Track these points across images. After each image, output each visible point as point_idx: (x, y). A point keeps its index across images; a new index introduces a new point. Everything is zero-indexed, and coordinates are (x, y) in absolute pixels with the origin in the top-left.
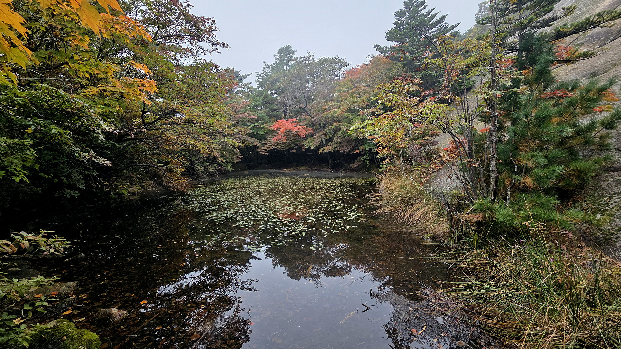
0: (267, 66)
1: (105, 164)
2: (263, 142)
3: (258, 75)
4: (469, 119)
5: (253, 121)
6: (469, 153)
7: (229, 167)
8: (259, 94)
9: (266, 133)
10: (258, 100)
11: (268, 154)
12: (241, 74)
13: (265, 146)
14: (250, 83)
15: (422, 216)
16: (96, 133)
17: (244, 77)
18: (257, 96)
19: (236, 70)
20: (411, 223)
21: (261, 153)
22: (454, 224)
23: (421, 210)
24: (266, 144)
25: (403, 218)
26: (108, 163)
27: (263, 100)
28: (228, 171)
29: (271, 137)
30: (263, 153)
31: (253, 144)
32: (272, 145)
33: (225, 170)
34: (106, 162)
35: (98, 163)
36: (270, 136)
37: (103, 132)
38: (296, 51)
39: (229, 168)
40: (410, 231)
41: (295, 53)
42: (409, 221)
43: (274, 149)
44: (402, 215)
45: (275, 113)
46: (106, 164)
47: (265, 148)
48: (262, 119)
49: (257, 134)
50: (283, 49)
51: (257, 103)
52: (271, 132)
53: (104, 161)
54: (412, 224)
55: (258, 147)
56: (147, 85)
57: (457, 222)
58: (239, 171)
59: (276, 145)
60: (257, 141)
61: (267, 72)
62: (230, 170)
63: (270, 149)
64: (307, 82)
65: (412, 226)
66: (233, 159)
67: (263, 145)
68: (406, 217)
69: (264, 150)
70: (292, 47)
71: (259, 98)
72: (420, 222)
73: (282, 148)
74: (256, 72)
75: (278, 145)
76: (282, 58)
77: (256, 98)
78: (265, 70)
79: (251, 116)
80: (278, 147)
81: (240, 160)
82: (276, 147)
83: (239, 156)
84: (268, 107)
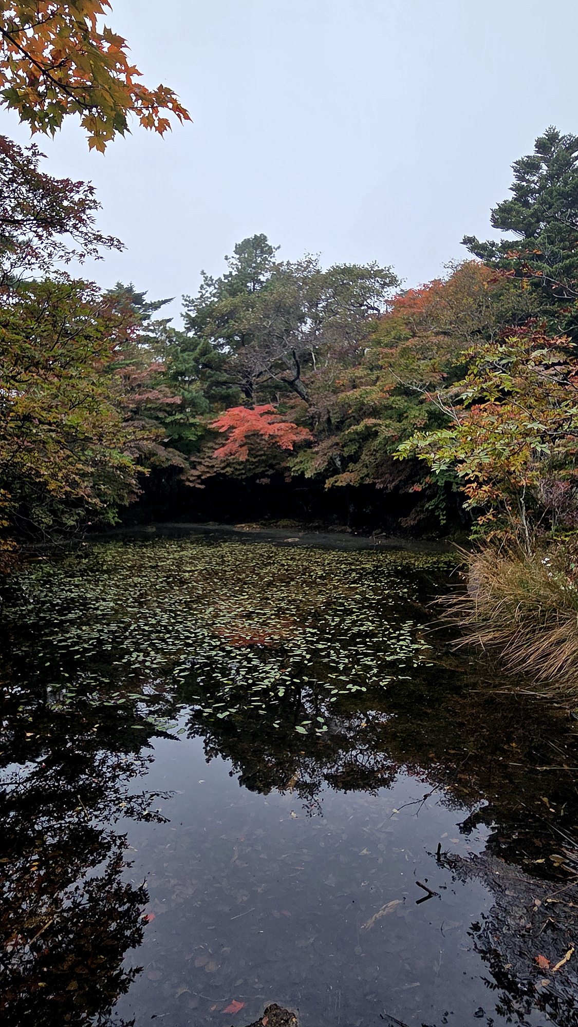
0: (209, 282)
2: (193, 459)
3: (189, 302)
5: (172, 409)
7: (111, 515)
8: (188, 346)
9: (201, 438)
10: (185, 360)
11: (202, 487)
12: (148, 299)
13: (198, 467)
14: (169, 320)
15: (572, 658)
17: (156, 306)
18: (183, 351)
19: (137, 290)
20: (544, 675)
21: (187, 483)
23: (567, 643)
24: (200, 463)
25: (524, 660)
27: (196, 360)
28: (109, 524)
29: (212, 448)
30: (191, 485)
31: (170, 463)
32: (213, 467)
33: (101, 522)
36: (210, 444)
38: (279, 247)
39: (112, 517)
40: (540, 695)
41: (276, 253)
42: (538, 671)
43: (219, 475)
44: (522, 653)
45: (223, 391)
47: (198, 473)
48: (193, 403)
49: (181, 438)
50: (247, 242)
51: (183, 367)
52: (213, 435)
54: (547, 678)
55: (181, 470)
58: (134, 524)
59: (223, 465)
60: (179, 456)
61: (209, 296)
62: (113, 523)
63: (208, 475)
64: (301, 319)
65: (546, 683)
66: (121, 498)
67: (194, 466)
68: (532, 657)
69: (194, 478)
70: (268, 238)
71: (188, 355)
72: (567, 672)
73: (238, 473)
74: (183, 296)
75: (228, 465)
76: (246, 262)
77: (180, 355)
78: (204, 292)
79: (167, 397)
80: (227, 472)
81: (137, 500)
82: (222, 472)
83: (136, 491)
84: (209, 377)
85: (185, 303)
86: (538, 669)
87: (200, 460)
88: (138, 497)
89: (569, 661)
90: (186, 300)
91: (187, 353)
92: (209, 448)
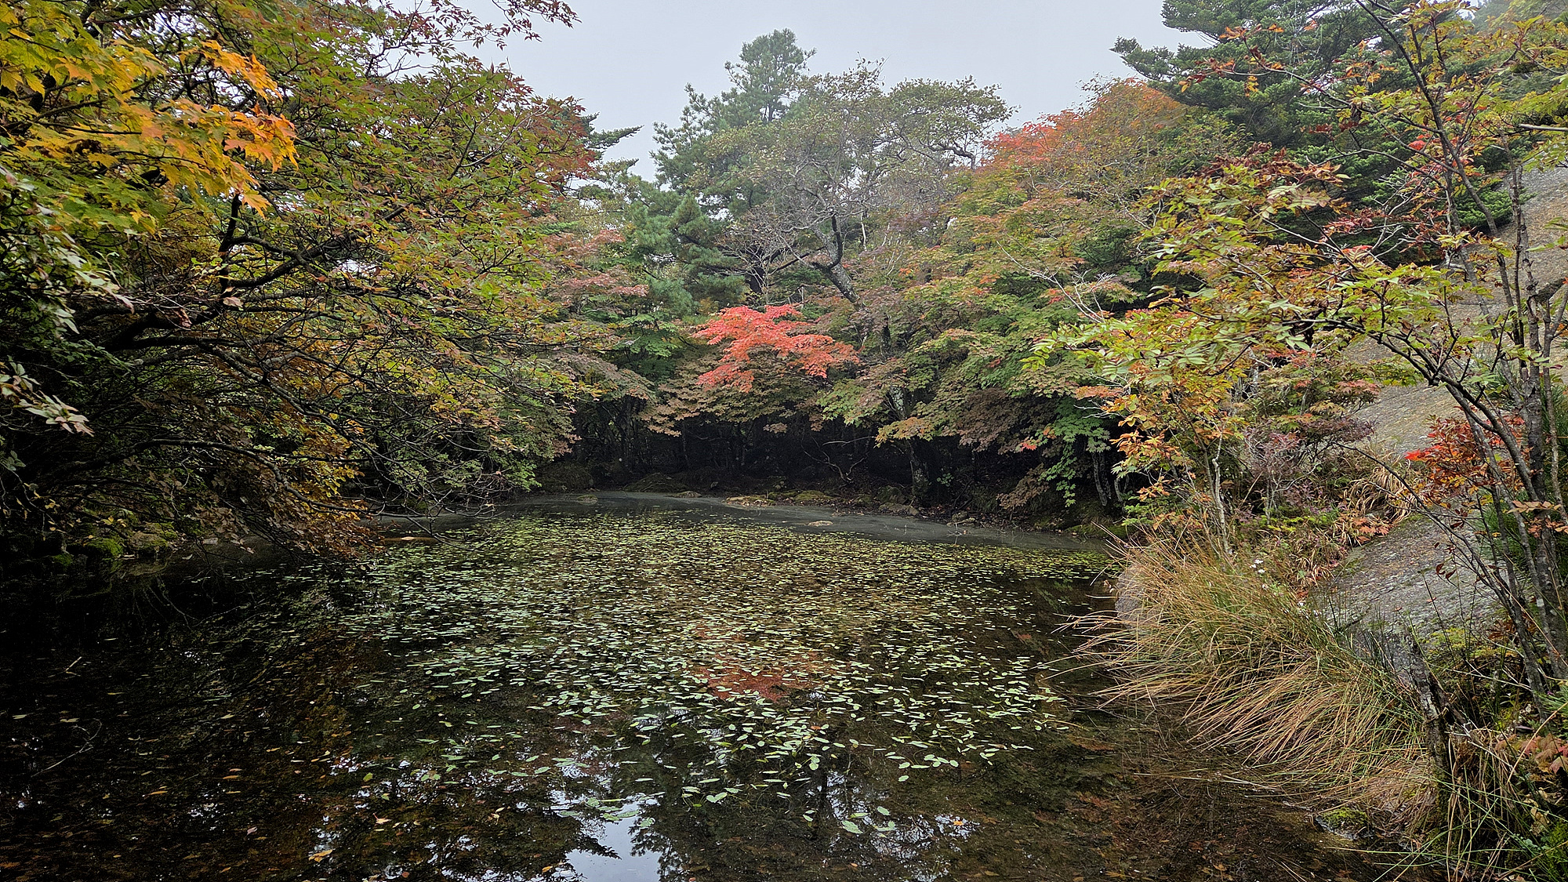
0: (698, 103)
1: (66, 426)
2: (662, 388)
3: (664, 135)
4: (1534, 335)
5: (631, 304)
6: (1534, 477)
7: (524, 474)
8: (663, 205)
9: (677, 355)
10: (655, 228)
11: (677, 434)
12: (598, 127)
13: (671, 402)
14: (632, 163)
15: (1309, 726)
16: (47, 301)
17: (610, 139)
18: (652, 213)
19: (582, 112)
20: (1262, 753)
21: (652, 427)
22: (1460, 772)
23: (1300, 701)
24: (674, 395)
25: (1224, 728)
26: (79, 421)
27: (674, 229)
28: (521, 491)
29: (694, 371)
30: (659, 430)
31: (624, 392)
32: (695, 401)
33: (508, 485)
34: (73, 418)
35: (40, 420)
36: (691, 366)
37: (73, 303)
38: (813, 53)
39: (525, 477)
40: (1257, 785)
41: (809, 62)
42: (1251, 746)
43: (704, 415)
44: (1222, 716)
45: (716, 280)
46: (69, 423)
47: (668, 411)
48: (666, 299)
49: (644, 354)
50: (762, 42)
51: (651, 239)
52: (693, 350)
53: (64, 414)
54: (1266, 759)
55: (639, 405)
56: (259, 132)
57: (1470, 764)
58: (561, 491)
59: (711, 400)
60: (640, 382)
61: (698, 125)
62: (527, 486)
63: (687, 415)
64: (846, 169)
65: (1265, 768)
66: (543, 446)
67: (663, 399)
68: (1240, 723)
69: (663, 419)
70: (796, 36)
71: (661, 220)
72: (1301, 751)
73: (735, 413)
74: (656, 125)
75: (719, 401)
76: (759, 75)
77: (647, 219)
78: (690, 119)
79: (624, 285)
80: (718, 411)
81: (568, 450)
82: (709, 410)
83: (568, 436)
84: (693, 257)
85: (659, 136)
86: (1251, 742)
87: (674, 391)
88: (570, 445)
89: (1305, 732)
90: (660, 132)
91: (659, 217)
92: (689, 372)
